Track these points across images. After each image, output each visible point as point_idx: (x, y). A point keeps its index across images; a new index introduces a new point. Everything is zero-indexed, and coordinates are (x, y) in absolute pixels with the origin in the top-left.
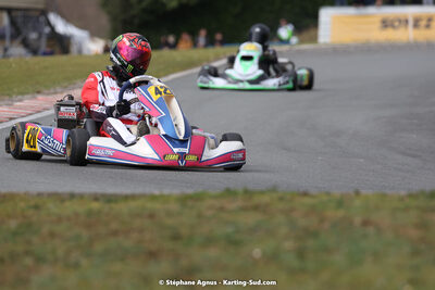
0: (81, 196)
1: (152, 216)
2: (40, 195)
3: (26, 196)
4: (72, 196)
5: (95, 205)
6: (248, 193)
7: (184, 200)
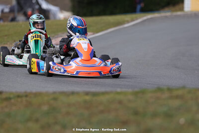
0: (78, 93)
1: (120, 102)
2: (54, 93)
3: (47, 94)
4: (73, 93)
5: (87, 98)
6: (170, 89)
7: (136, 94)
